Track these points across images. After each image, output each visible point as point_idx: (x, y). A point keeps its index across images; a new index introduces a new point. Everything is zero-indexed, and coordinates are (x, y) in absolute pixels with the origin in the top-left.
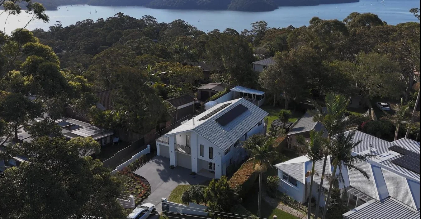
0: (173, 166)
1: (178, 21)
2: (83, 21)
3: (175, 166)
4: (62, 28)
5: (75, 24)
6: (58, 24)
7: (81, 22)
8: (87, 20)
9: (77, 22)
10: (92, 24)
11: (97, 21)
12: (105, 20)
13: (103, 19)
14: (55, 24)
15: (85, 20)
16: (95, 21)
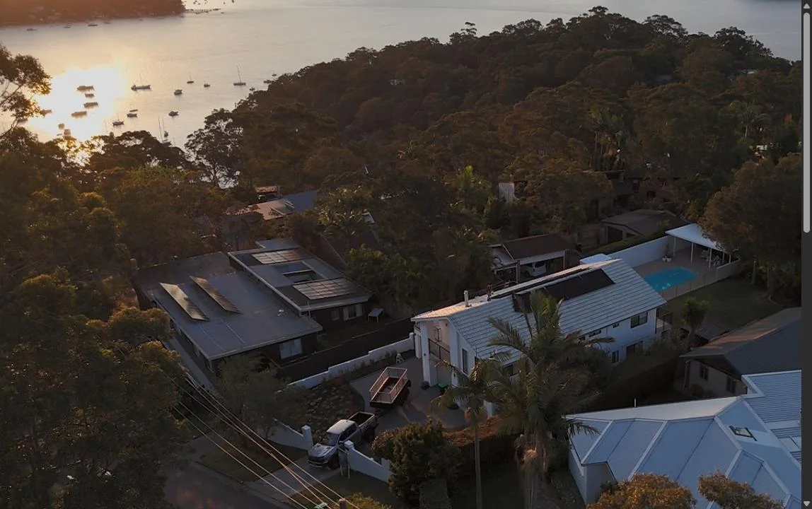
0: (428, 383)
1: (728, 31)
2: (518, 24)
3: (430, 385)
4: (476, 37)
5: (500, 31)
6: (468, 30)
7: (514, 27)
8: (528, 22)
9: (506, 27)
10: (536, 31)
11: (548, 25)
12: (565, 23)
13: (561, 19)
14: (462, 30)
15: (522, 23)
16: (544, 26)
